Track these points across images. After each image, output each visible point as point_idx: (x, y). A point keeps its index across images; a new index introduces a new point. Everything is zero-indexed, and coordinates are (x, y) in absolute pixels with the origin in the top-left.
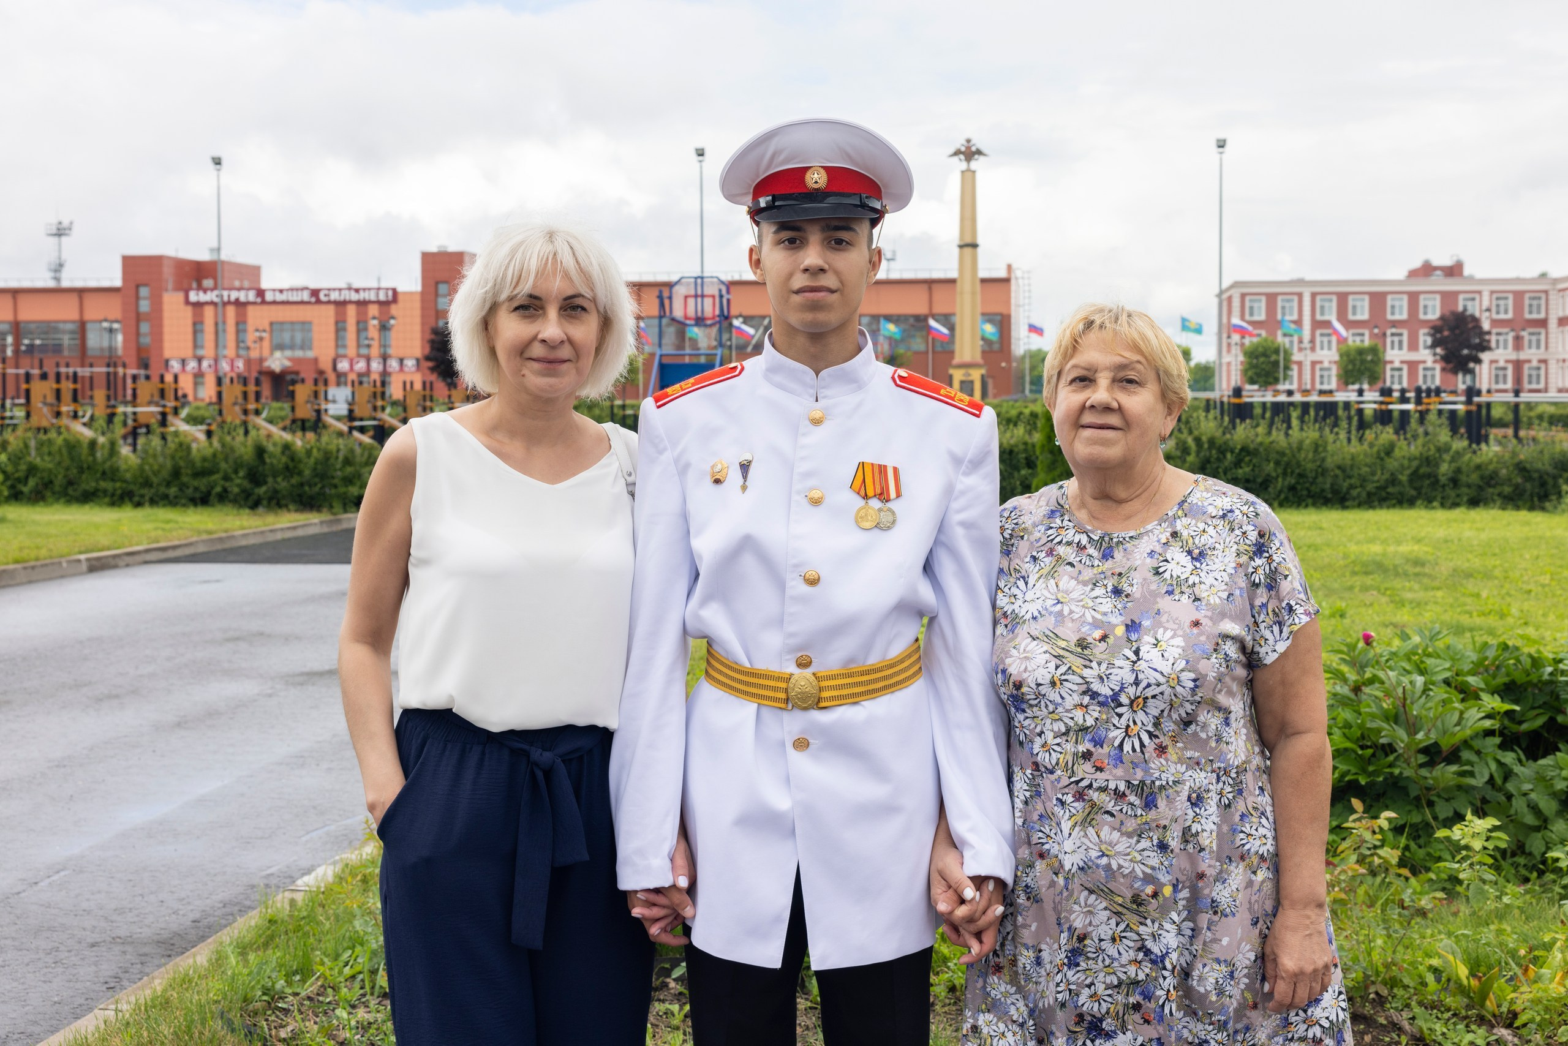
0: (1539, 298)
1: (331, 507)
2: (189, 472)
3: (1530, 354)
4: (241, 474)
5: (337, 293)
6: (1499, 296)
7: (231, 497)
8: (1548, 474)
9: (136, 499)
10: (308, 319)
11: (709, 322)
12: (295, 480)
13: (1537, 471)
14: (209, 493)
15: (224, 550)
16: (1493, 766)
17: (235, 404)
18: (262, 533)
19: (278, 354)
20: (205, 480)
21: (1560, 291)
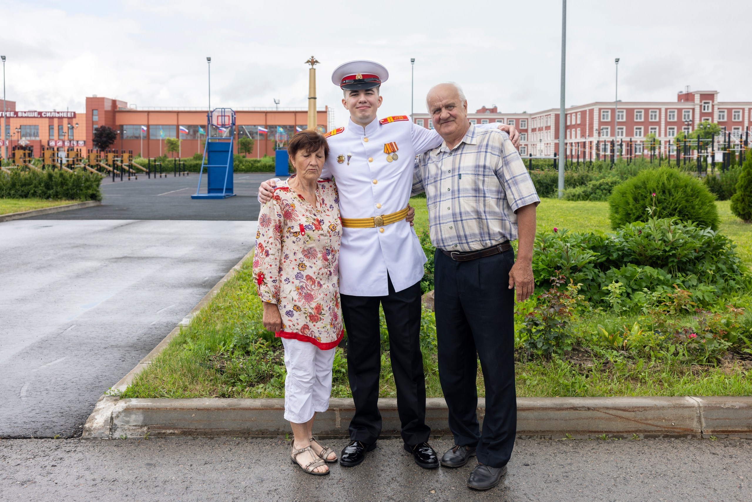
0: (525, 121)
2: (20, 184)
3: (522, 142)
4: (43, 185)
5: (50, 113)
6: (510, 120)
7: (38, 194)
10: (37, 124)
11: (227, 126)
12: (65, 188)
14: (28, 193)
16: (593, 273)
17: (21, 158)
18: (57, 208)
19: (24, 139)
20: (27, 187)
21: (532, 119)
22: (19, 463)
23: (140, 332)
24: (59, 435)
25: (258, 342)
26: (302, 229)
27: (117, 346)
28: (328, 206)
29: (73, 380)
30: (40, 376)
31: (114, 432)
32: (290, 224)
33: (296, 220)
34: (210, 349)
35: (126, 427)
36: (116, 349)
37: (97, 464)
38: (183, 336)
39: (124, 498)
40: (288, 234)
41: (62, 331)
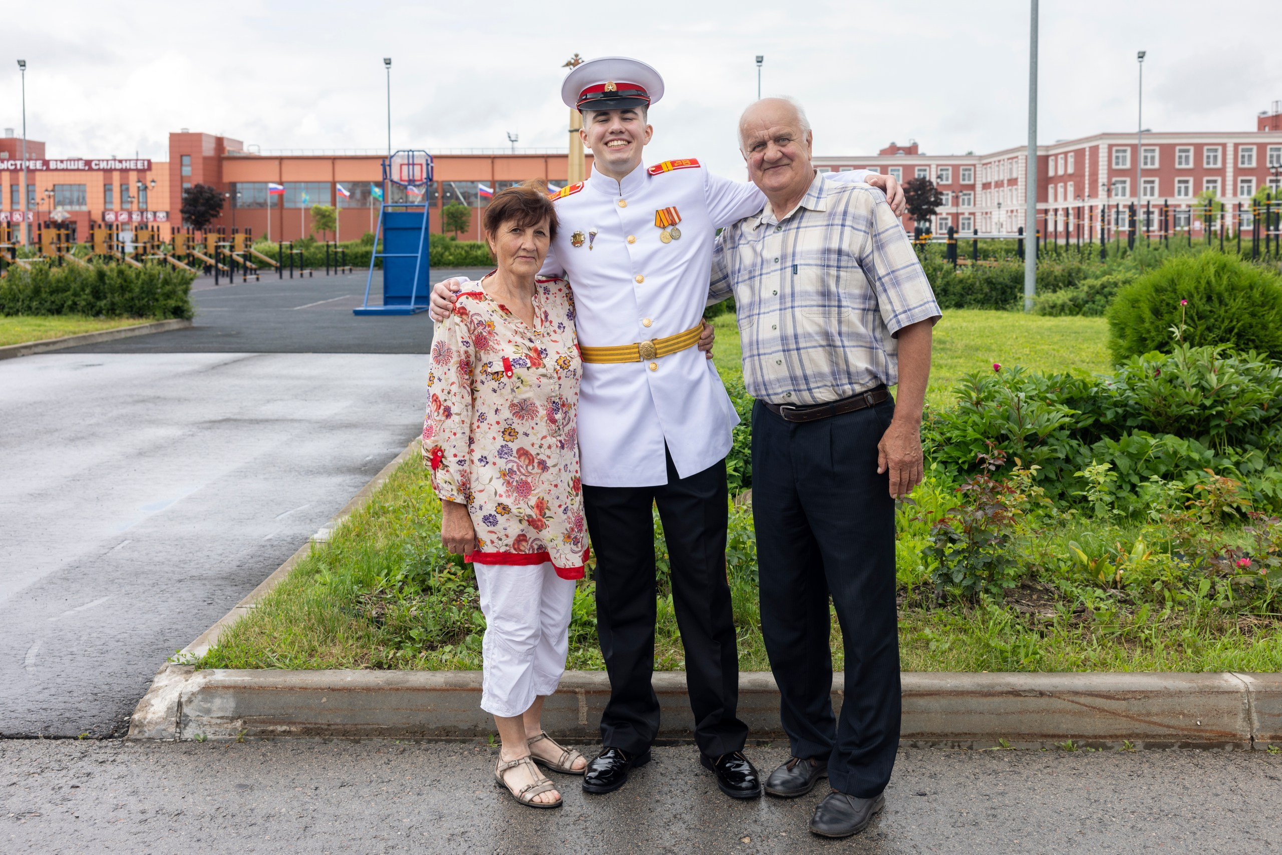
0: (970, 170)
1: (154, 315)
2: (47, 290)
3: (964, 209)
4: (87, 291)
5: (105, 163)
6: (942, 168)
7: (80, 308)
8: (1006, 286)
9: (6, 310)
10: (83, 182)
11: (418, 183)
12: (127, 295)
13: (1000, 283)
14: (63, 305)
15: (88, 345)
16: (1068, 448)
17: (52, 243)
18: (112, 333)
19: (59, 208)
20: (60, 295)
21: (984, 164)
22: (15, 781)
23: (244, 552)
24: (87, 734)
25: (446, 572)
26: (508, 366)
27: (200, 578)
28: (555, 324)
29: (119, 636)
30: (61, 630)
31: (185, 728)
32: (485, 358)
33: (496, 351)
34: (361, 582)
35: (205, 719)
36: (198, 582)
37: (150, 785)
38: (317, 559)
39: (193, 844)
40: (483, 377)
41: (106, 551)
